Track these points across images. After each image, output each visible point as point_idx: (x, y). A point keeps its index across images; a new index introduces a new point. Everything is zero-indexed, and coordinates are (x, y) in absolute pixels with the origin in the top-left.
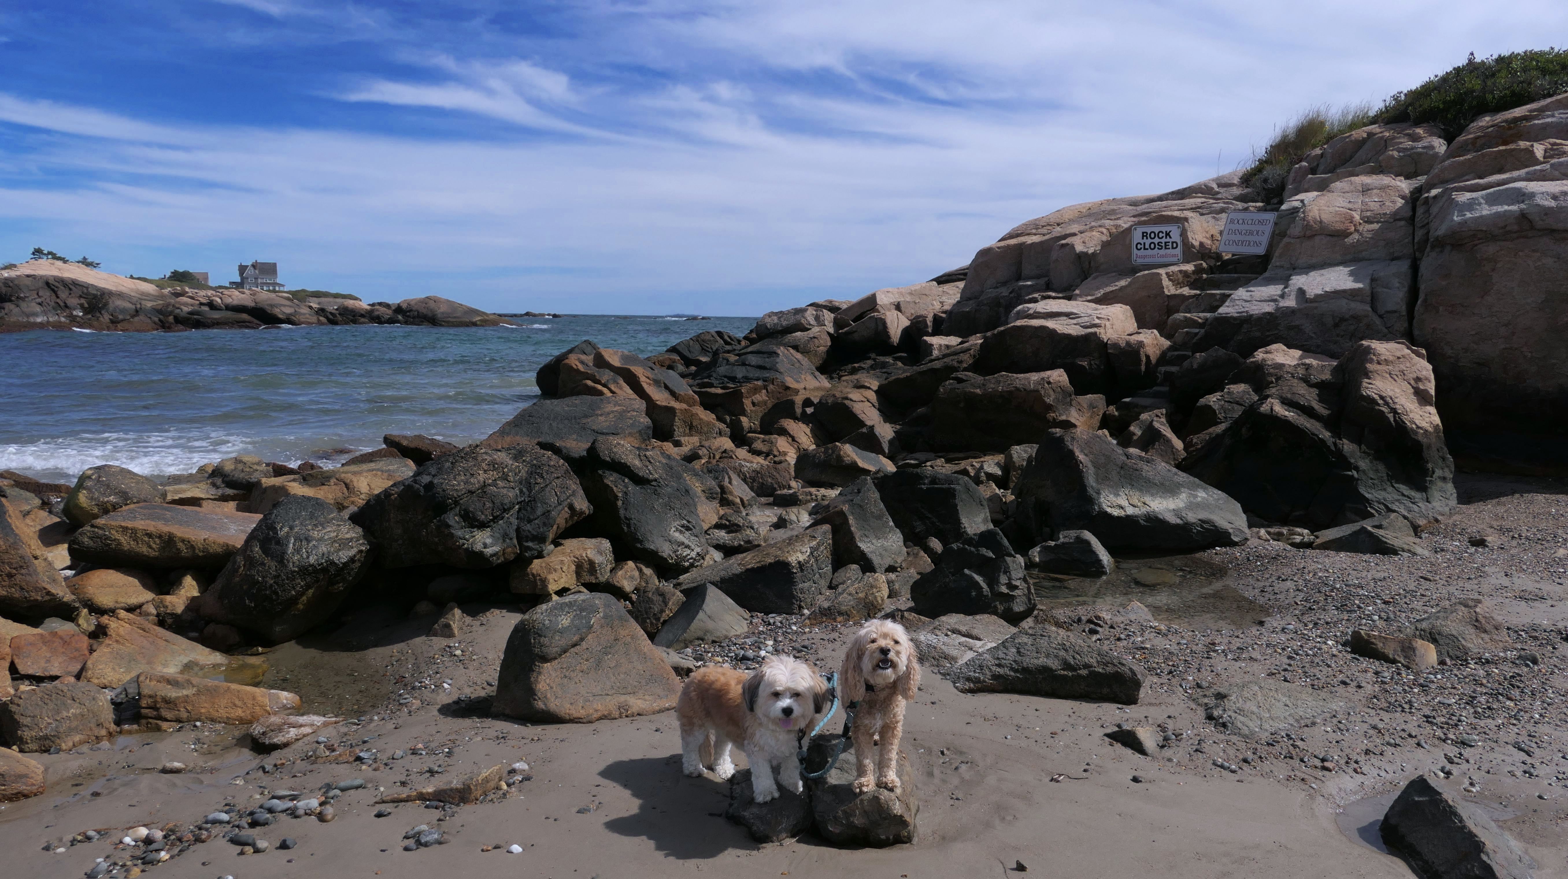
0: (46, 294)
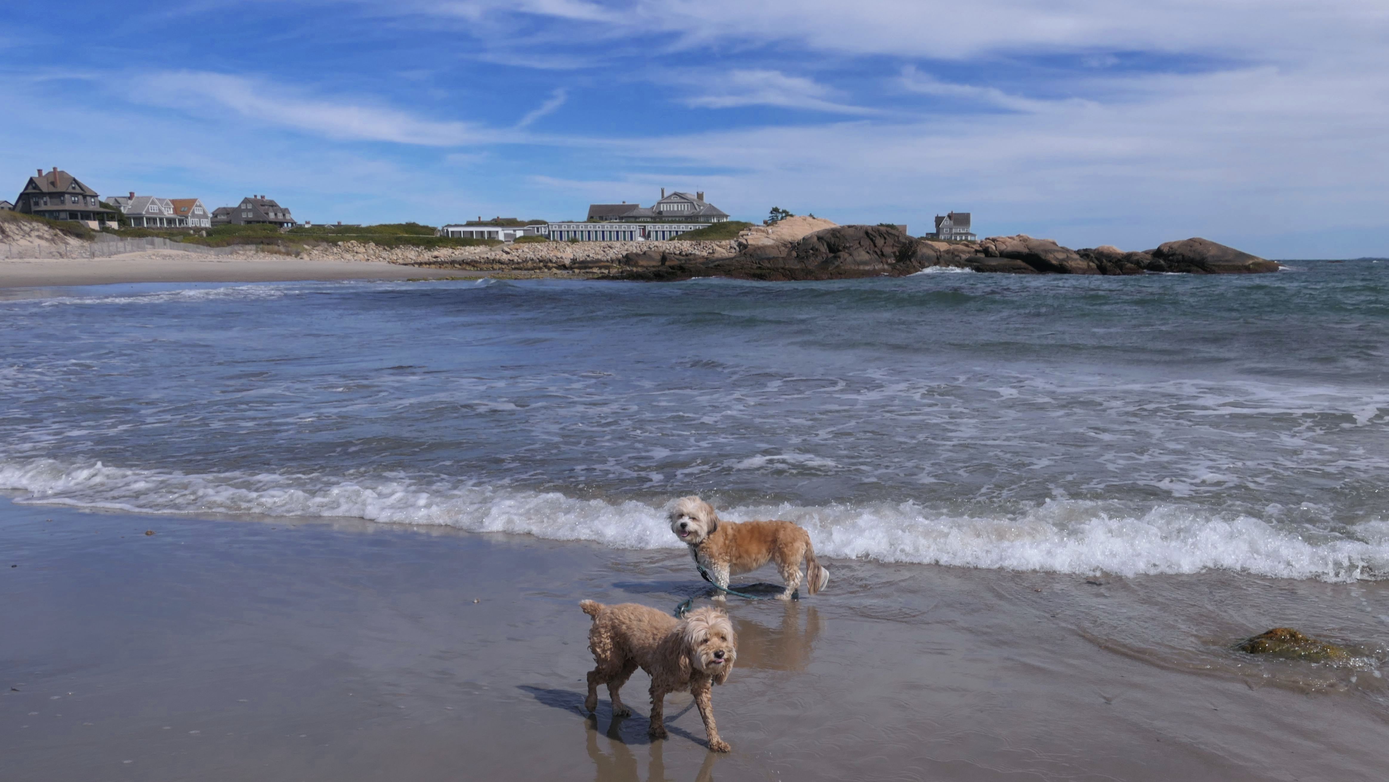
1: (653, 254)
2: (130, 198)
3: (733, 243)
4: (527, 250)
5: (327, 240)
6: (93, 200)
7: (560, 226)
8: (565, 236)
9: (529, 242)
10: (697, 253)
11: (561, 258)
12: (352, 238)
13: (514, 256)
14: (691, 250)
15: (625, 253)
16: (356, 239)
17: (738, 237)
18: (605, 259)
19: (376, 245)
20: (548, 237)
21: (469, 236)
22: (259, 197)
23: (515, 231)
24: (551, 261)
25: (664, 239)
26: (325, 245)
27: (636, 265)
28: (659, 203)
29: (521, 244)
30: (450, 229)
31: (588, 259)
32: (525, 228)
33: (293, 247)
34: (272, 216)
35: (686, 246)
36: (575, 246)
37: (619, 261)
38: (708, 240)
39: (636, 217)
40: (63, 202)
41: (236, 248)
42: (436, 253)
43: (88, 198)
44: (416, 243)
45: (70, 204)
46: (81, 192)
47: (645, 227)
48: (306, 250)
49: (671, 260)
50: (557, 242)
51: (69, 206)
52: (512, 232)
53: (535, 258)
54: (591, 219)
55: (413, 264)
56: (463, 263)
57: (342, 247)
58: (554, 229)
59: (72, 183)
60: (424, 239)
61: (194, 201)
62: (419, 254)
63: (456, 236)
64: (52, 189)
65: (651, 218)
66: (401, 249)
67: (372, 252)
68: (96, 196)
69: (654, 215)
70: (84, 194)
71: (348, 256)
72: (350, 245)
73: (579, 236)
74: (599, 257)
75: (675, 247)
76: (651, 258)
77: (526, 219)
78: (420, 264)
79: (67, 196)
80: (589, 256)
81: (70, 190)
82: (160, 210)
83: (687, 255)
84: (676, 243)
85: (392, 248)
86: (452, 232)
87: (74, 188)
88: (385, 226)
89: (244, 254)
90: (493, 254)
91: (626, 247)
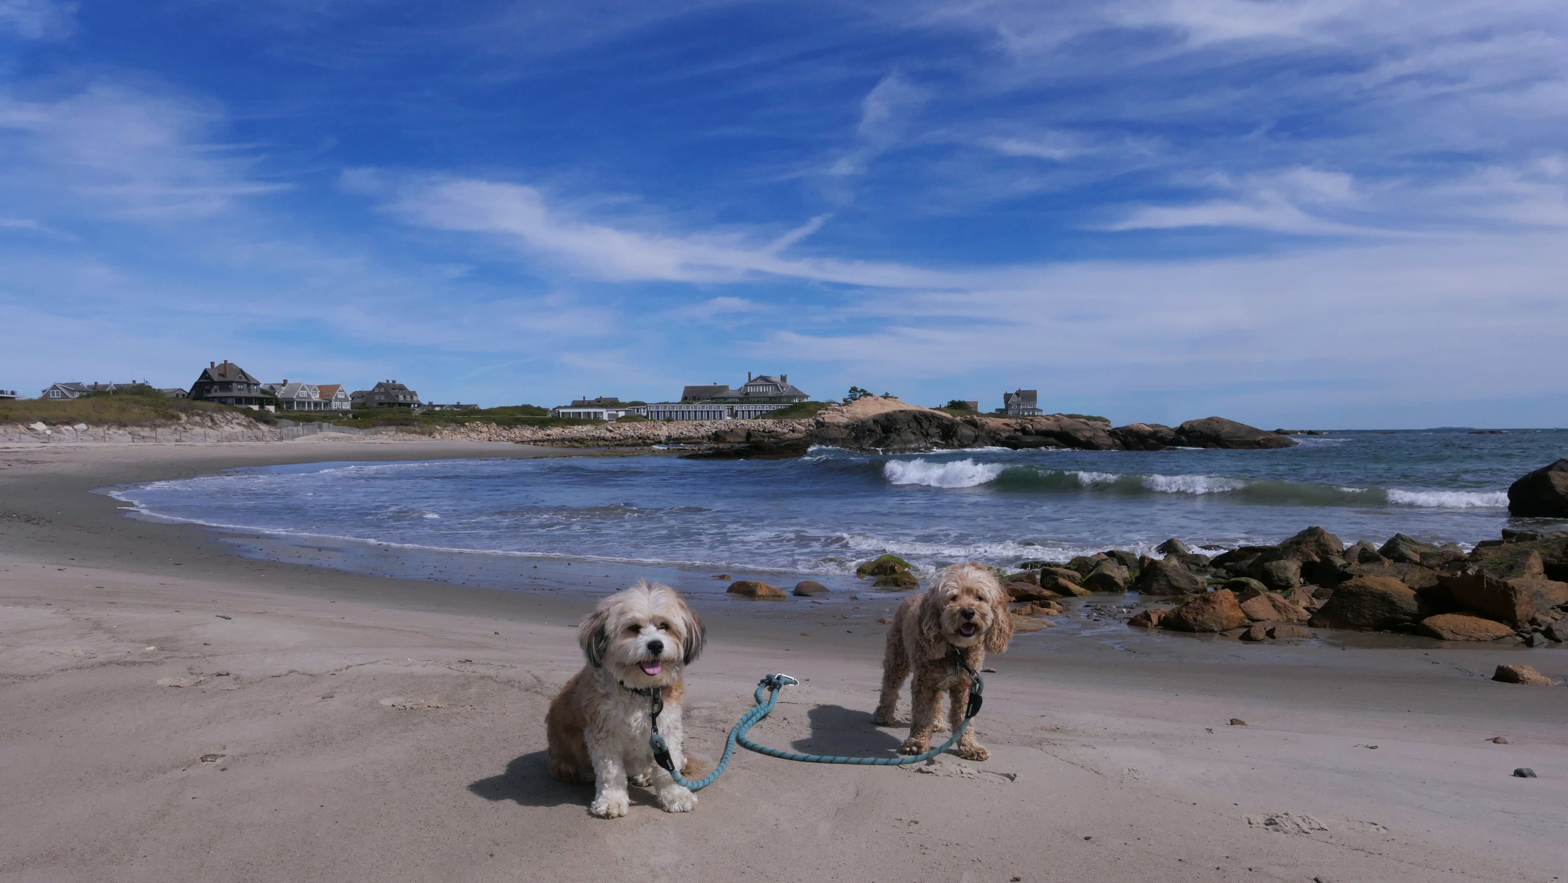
0: (914, 425)
1: (739, 431)
2: (284, 385)
3: (811, 421)
4: (628, 429)
5: (456, 422)
6: (255, 388)
7: (657, 407)
8: (661, 415)
9: (630, 422)
10: (779, 430)
11: (658, 435)
12: (477, 419)
13: (617, 434)
14: (773, 428)
15: (714, 431)
16: (481, 420)
17: (816, 416)
18: (696, 435)
19: (498, 425)
20: (647, 417)
21: (577, 416)
22: (391, 382)
23: (617, 411)
24: (649, 438)
25: (749, 418)
26: (454, 425)
27: (724, 441)
28: (746, 386)
29: (623, 424)
30: (561, 411)
31: (682, 436)
32: (627, 409)
33: (427, 428)
34: (401, 398)
35: (769, 424)
36: (671, 425)
37: (709, 438)
38: (789, 418)
39: (725, 398)
40: (230, 390)
41: (380, 428)
42: (549, 432)
43: (252, 386)
44: (531, 423)
45: (238, 391)
46: (245, 380)
47: (733, 407)
48: (438, 430)
49: (755, 436)
50: (654, 421)
51: (235, 393)
52: (615, 412)
53: (634, 436)
54: (685, 399)
55: (529, 442)
56: (572, 440)
57: (469, 428)
58: (652, 409)
59: (239, 374)
60: (538, 419)
61: (337, 386)
62: (534, 433)
63: (566, 417)
64: (222, 379)
65: (739, 398)
66: (518, 428)
67: (494, 431)
68: (257, 384)
69: (741, 396)
70: (249, 382)
71: (473, 435)
72: (475, 425)
73: (674, 415)
74: (692, 434)
75: (759, 425)
76: (737, 435)
77: (627, 400)
78: (535, 441)
79: (234, 384)
80: (682, 433)
81: (237, 379)
82: (308, 394)
83: (769, 432)
84: (760, 421)
85: (511, 428)
86: (563, 413)
87: (240, 378)
88: (504, 408)
89: (386, 435)
90: (598, 432)
91: (715, 425)
